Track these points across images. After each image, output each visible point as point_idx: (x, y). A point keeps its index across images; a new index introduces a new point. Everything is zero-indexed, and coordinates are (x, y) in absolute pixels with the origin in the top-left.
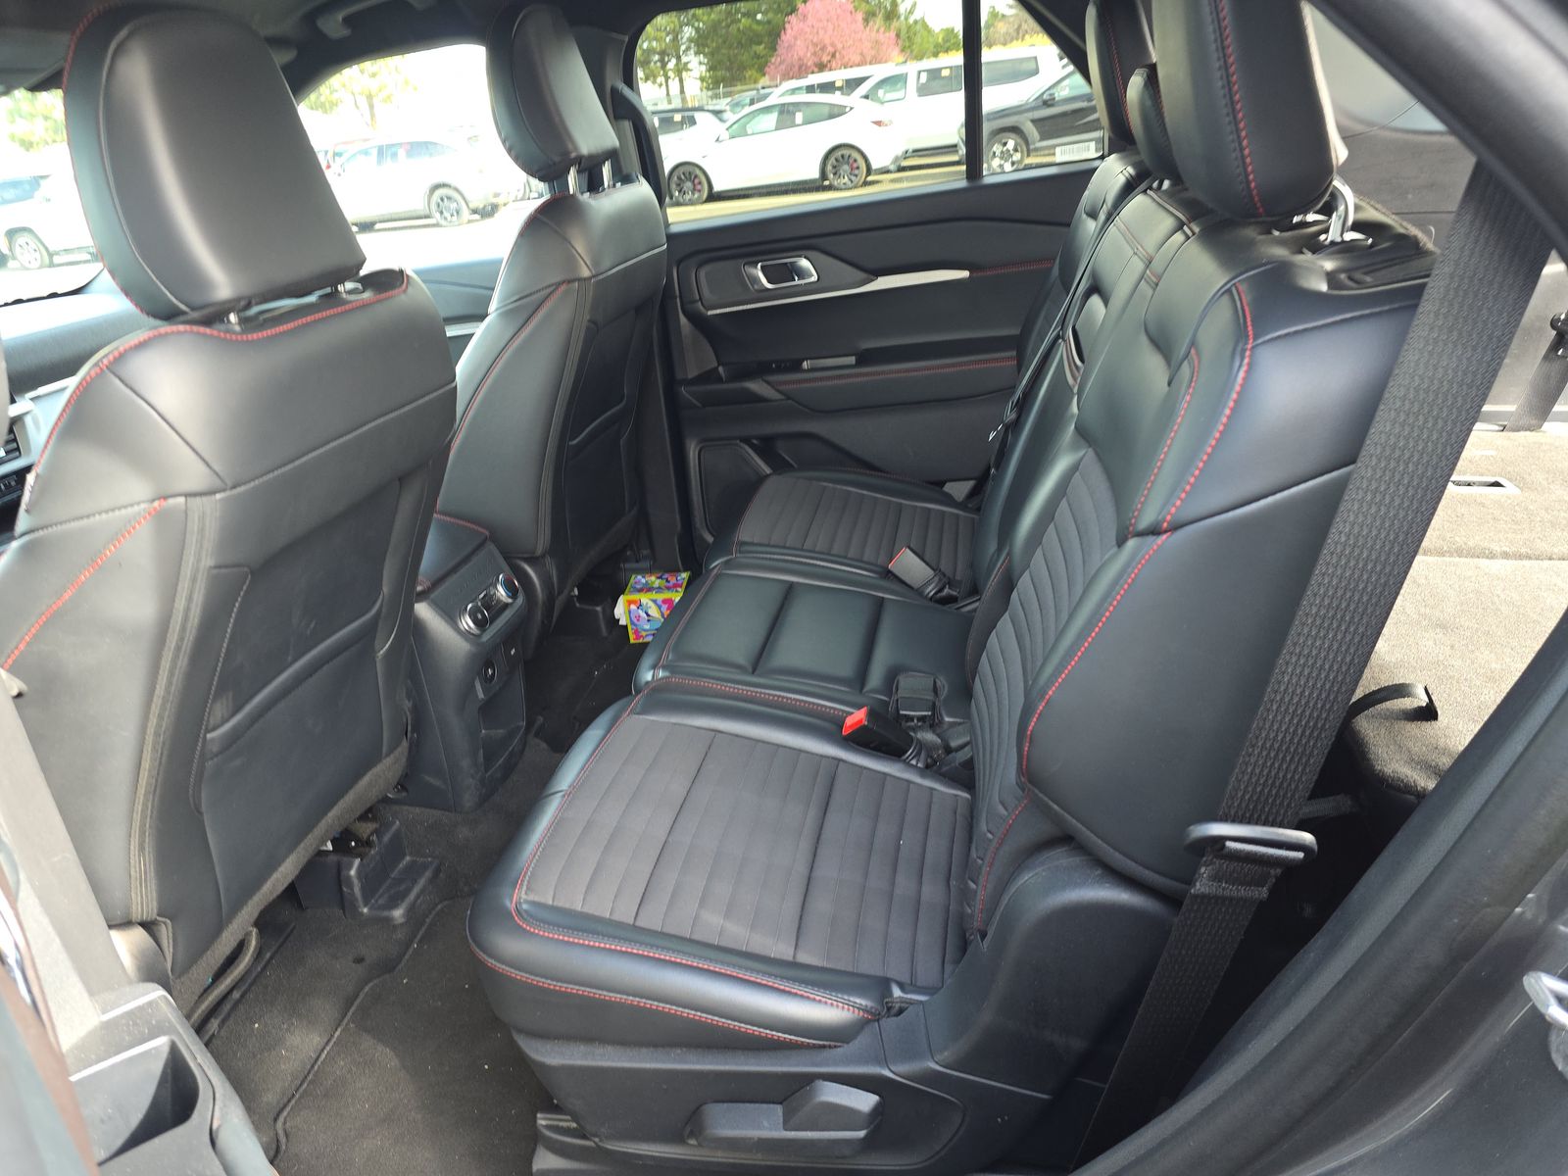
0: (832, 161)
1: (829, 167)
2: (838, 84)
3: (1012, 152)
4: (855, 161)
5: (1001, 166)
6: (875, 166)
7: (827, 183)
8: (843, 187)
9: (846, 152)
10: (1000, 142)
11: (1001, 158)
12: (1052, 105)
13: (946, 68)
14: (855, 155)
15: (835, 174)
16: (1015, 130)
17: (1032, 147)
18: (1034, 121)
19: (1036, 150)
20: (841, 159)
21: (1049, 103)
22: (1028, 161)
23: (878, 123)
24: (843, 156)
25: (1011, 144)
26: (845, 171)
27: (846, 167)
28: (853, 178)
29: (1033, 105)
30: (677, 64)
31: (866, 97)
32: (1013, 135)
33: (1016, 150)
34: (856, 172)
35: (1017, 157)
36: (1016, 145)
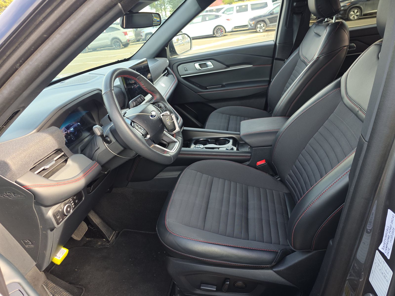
0: (216, 30)
1: (215, 31)
2: (214, 10)
3: (262, 27)
4: (222, 29)
5: (260, 30)
6: (227, 31)
7: (214, 35)
8: (219, 36)
9: (220, 27)
10: (259, 24)
11: (260, 28)
12: (272, 15)
13: (244, 5)
14: (222, 28)
15: (217, 33)
16: (263, 21)
17: (267, 25)
18: (268, 19)
19: (268, 26)
20: (218, 29)
21: (272, 14)
22: (267, 29)
23: (228, 20)
24: (219, 28)
25: (262, 25)
26: (219, 32)
27: (220, 31)
28: (221, 34)
29: (268, 14)
30: (164, 7)
31: (223, 13)
32: (262, 22)
33: (263, 26)
34: (222, 32)
35: (264, 28)
36: (264, 25)
